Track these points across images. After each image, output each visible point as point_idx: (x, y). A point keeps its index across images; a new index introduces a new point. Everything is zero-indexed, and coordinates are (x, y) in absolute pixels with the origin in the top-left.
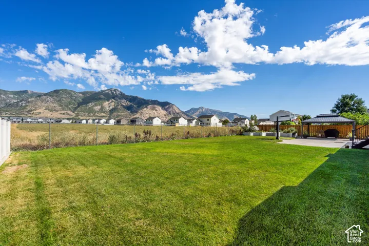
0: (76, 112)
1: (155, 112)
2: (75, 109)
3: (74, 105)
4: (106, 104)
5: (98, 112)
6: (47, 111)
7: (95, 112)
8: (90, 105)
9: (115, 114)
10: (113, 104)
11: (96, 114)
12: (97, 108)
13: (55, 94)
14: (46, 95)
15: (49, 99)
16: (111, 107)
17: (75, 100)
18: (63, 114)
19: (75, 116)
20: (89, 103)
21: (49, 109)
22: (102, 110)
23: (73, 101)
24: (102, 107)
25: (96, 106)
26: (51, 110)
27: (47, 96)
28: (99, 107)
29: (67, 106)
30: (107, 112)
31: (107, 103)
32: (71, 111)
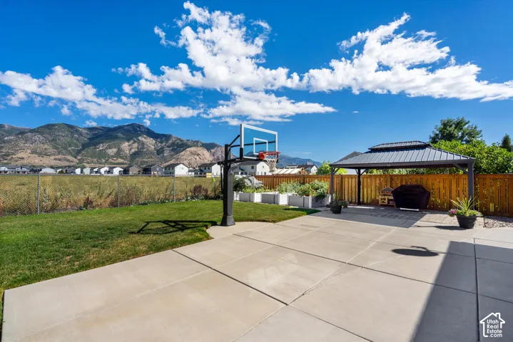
0: (79, 157)
1: (198, 158)
2: (79, 152)
3: (76, 146)
4: (125, 145)
5: (113, 157)
6: (34, 155)
7: (109, 158)
8: (101, 147)
9: (139, 160)
10: (136, 145)
11: (110, 160)
12: (112, 151)
13: (48, 131)
14: (31, 131)
15: (38, 137)
16: (133, 150)
17: (77, 140)
18: (59, 160)
19: (78, 163)
20: (100, 143)
21: (36, 153)
22: (118, 155)
23: (75, 141)
24: (120, 150)
25: (110, 148)
26: (40, 154)
27: (34, 134)
28: (115, 150)
29: (65, 149)
30: (126, 156)
31: (127, 144)
32: (72, 155)
